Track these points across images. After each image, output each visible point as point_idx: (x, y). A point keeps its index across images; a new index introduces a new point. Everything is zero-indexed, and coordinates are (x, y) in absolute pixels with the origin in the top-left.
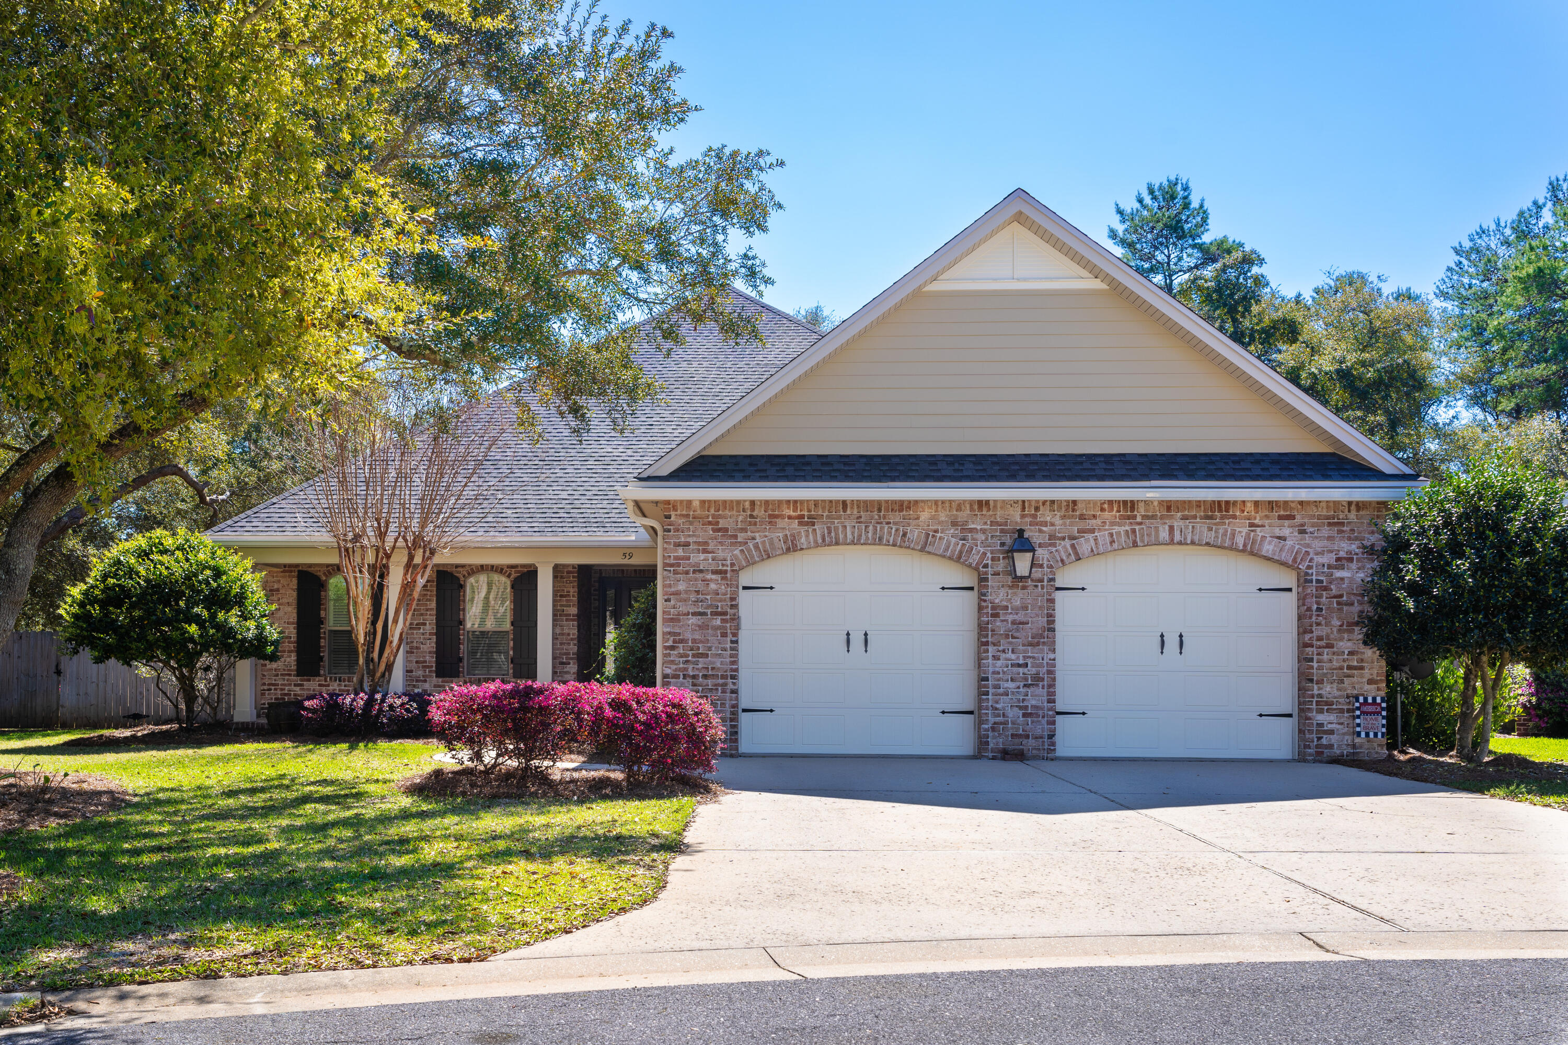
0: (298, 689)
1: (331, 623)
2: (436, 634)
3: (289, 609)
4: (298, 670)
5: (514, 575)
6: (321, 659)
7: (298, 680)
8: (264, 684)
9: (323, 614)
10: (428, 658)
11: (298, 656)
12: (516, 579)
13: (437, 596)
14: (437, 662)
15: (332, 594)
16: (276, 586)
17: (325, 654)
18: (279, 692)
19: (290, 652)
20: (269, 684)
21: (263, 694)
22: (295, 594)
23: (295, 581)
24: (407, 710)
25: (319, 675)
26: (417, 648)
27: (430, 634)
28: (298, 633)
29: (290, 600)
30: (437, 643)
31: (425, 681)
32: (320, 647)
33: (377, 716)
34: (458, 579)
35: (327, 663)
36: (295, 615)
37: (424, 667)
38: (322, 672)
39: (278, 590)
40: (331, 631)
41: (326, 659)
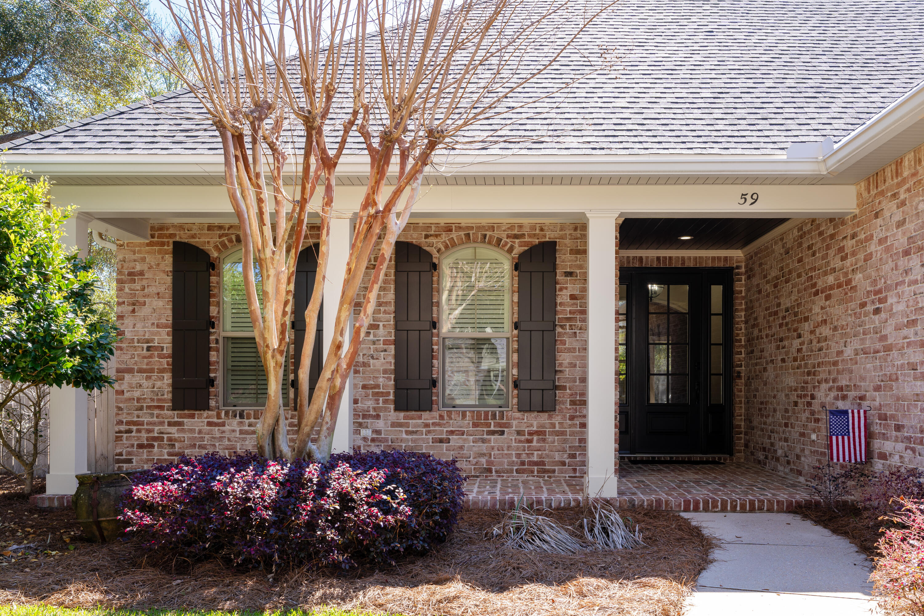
0: (173, 429)
1: (228, 326)
2: (396, 343)
3: (160, 303)
4: (173, 400)
5: (518, 250)
6: (212, 382)
7: (175, 416)
8: (120, 422)
9: (213, 311)
10: (381, 381)
11: (174, 377)
12: (522, 255)
13: (396, 282)
14: (397, 388)
15: (227, 278)
16: (138, 268)
17: (218, 374)
18: (144, 435)
19: (162, 371)
20: (128, 423)
21: (118, 439)
22: (169, 280)
23: (169, 259)
24: (386, 508)
25: (207, 408)
26: (364, 364)
27: (385, 342)
28: (174, 342)
29: (162, 289)
30: (397, 356)
31: (378, 417)
32: (209, 363)
33: (311, 526)
34: (429, 255)
35: (220, 389)
36: (170, 313)
37: (375, 394)
38: (212, 403)
39: (141, 273)
40: (226, 339)
41: (219, 382)
